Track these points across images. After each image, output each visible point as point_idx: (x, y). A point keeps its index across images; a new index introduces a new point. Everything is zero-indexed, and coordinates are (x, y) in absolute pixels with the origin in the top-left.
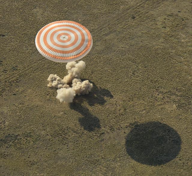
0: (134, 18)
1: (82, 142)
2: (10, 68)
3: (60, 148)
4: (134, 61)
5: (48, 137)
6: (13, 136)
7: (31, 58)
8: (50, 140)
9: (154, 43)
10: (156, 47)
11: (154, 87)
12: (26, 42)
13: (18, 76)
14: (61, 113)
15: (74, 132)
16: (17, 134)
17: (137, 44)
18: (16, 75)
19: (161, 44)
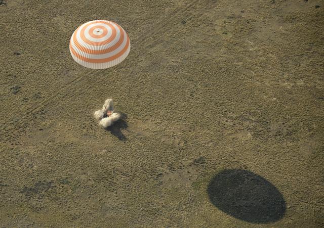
0: (184, 23)
1: (135, 187)
2: (31, 95)
3: (107, 196)
4: (190, 79)
5: (90, 183)
6: (45, 183)
7: (57, 82)
8: (92, 186)
9: (214, 55)
10: (218, 60)
11: (220, 111)
12: (49, 61)
13: (43, 106)
14: (104, 151)
15: (123, 175)
16: (50, 181)
17: (191, 56)
18: (40, 104)
19: (224, 55)
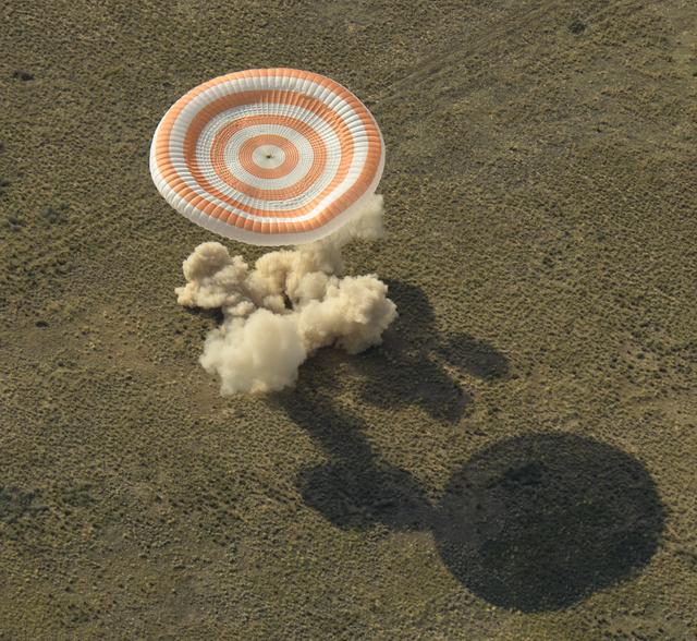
0: (577, 28)
1: (299, 538)
2: (36, 212)
3: (203, 557)
4: (555, 211)
5: (159, 509)
6: (15, 496)
7: (128, 176)
8: (163, 521)
9: (651, 140)
10: (658, 156)
11: (628, 325)
12: (117, 109)
13: (67, 249)
14: (224, 412)
15: (271, 494)
16: (30, 491)
17: (575, 138)
18: (58, 242)
19: (681, 145)
